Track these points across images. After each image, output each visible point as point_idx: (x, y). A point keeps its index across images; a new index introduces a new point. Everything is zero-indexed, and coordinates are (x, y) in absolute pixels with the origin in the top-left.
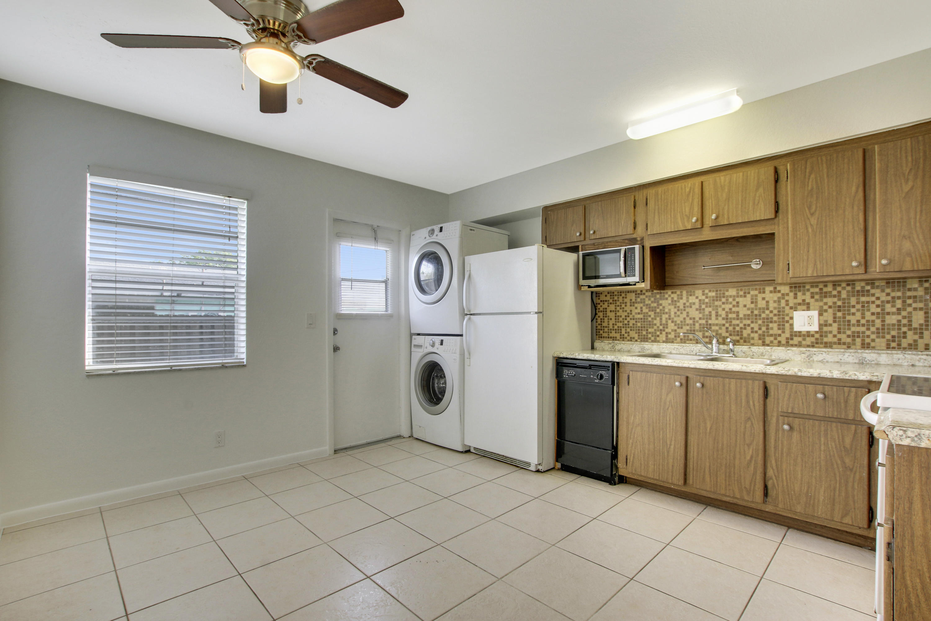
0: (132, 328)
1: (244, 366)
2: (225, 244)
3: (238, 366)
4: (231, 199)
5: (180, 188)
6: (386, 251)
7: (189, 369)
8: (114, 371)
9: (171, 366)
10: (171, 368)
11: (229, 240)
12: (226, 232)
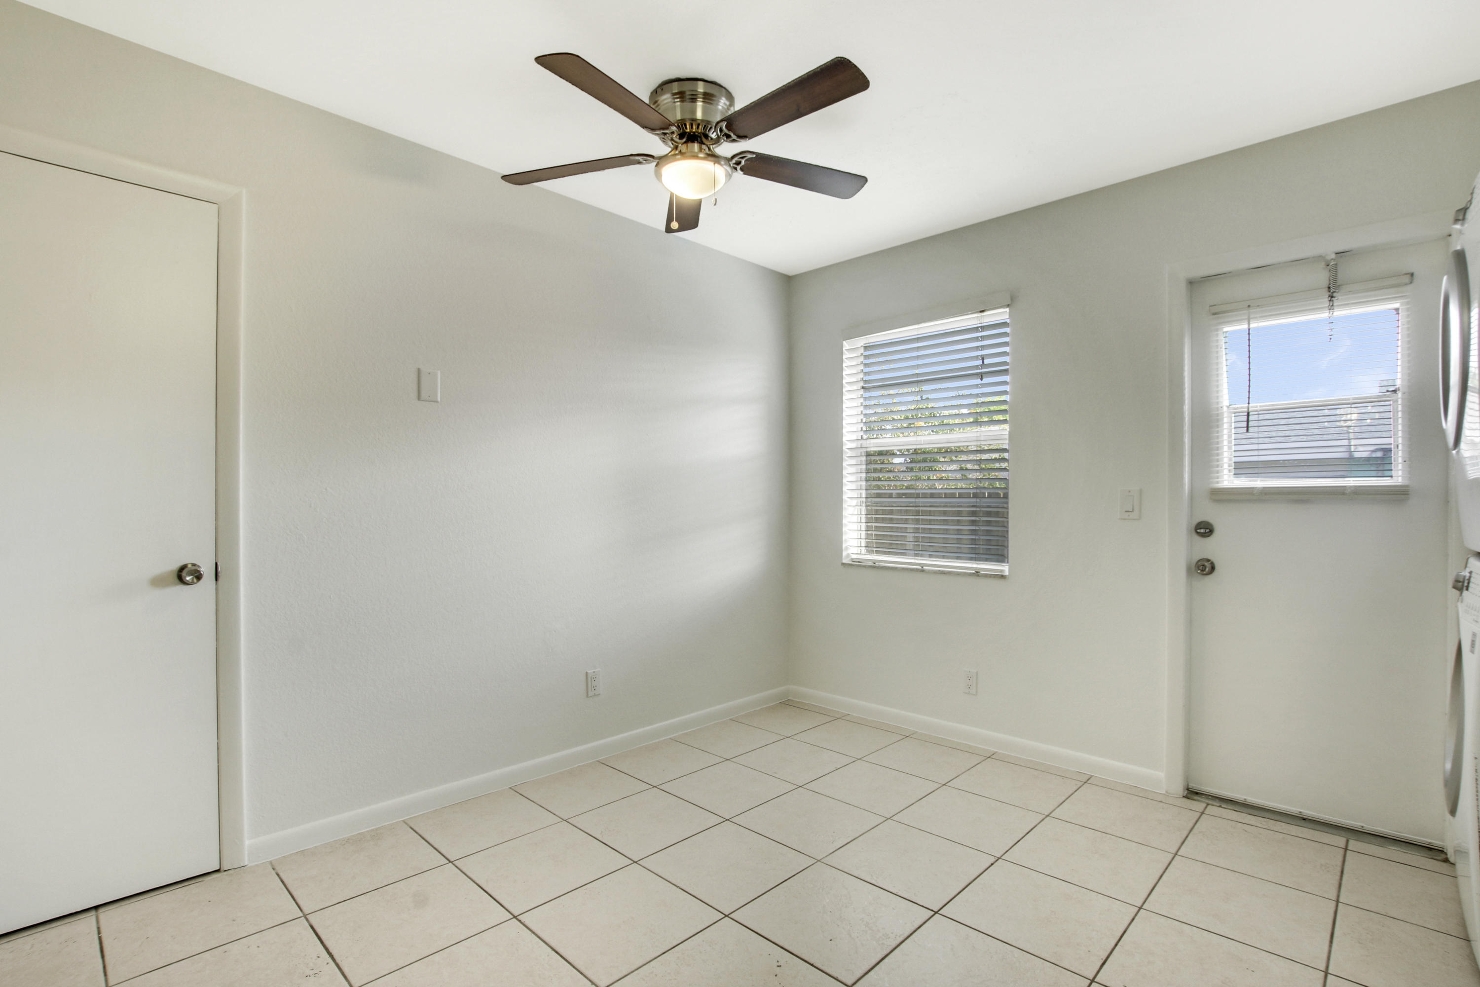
0: (891, 512)
1: (1003, 577)
2: (977, 386)
3: (995, 576)
4: (985, 314)
5: (924, 321)
6: (1397, 310)
7: (932, 570)
8: (875, 563)
9: (922, 565)
10: (922, 567)
11: (981, 379)
12: (976, 367)
